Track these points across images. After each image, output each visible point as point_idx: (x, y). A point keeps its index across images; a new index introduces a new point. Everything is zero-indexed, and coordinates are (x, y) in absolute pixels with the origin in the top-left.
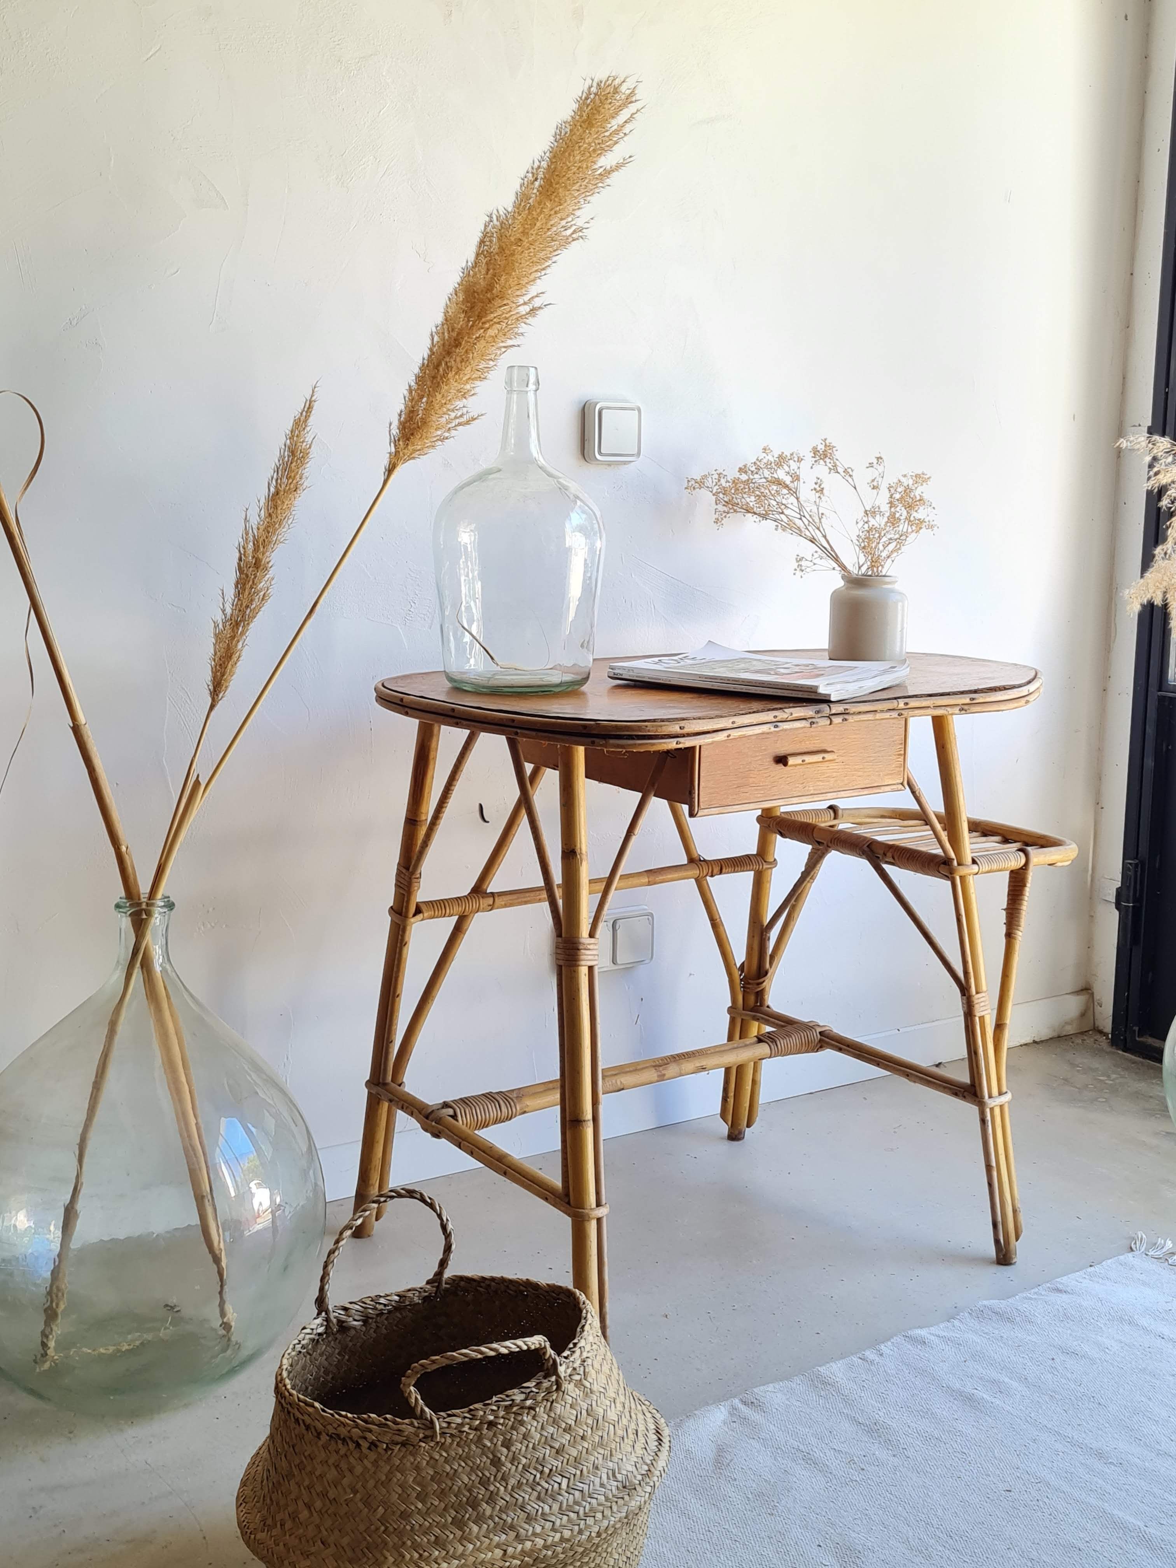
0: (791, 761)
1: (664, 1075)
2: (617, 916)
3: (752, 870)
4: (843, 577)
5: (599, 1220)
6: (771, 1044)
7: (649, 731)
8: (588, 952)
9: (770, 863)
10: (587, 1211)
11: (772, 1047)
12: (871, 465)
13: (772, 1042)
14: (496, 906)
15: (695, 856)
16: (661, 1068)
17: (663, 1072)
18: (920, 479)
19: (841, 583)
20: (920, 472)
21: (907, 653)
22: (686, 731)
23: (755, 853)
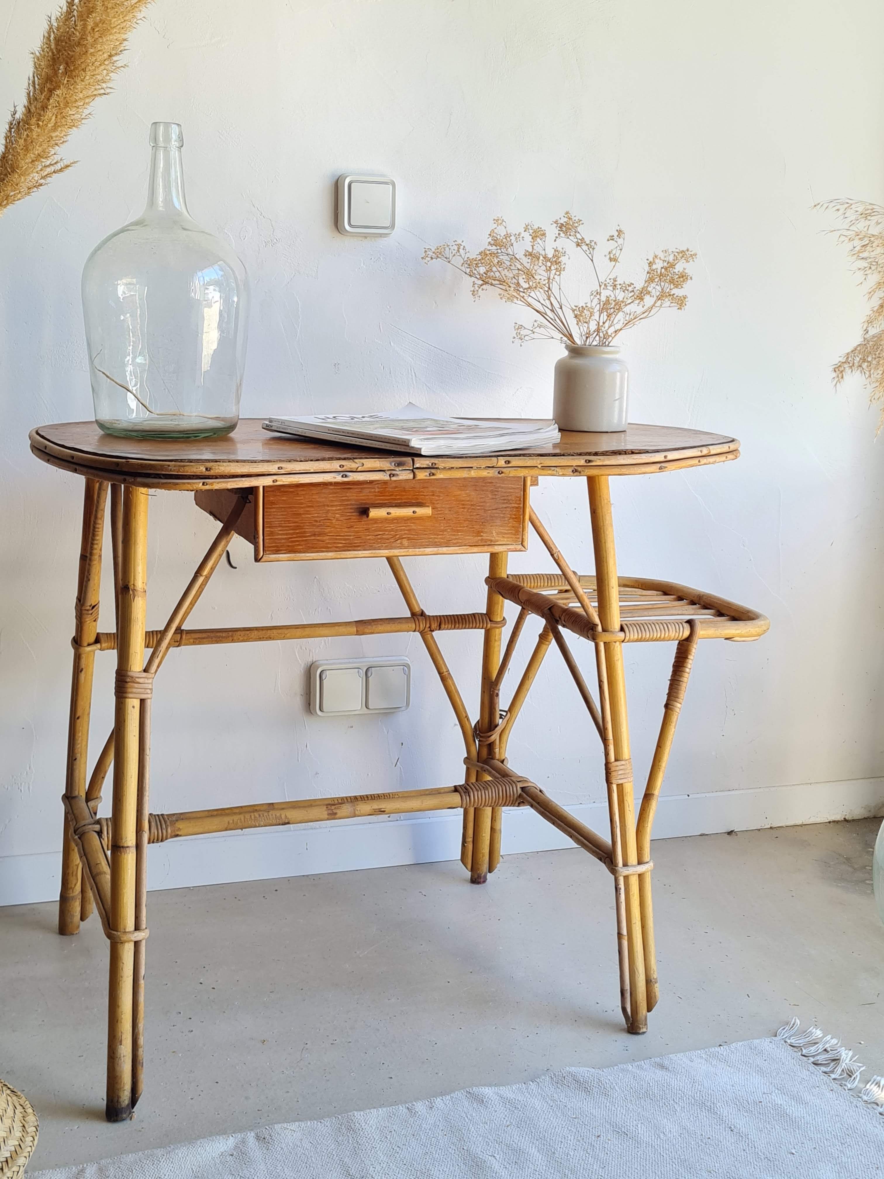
0: (374, 513)
1: (336, 814)
2: (370, 664)
3: (482, 628)
4: (567, 347)
5: (137, 944)
6: (463, 794)
7: (171, 470)
8: (136, 685)
9: (497, 622)
10: (119, 933)
11: (464, 797)
12: (612, 238)
13: (465, 792)
14: (183, 642)
15: (417, 609)
16: (333, 807)
17: (335, 811)
18: (684, 255)
19: (565, 353)
20: (685, 249)
21: (629, 424)
22: (212, 473)
23: (485, 612)
